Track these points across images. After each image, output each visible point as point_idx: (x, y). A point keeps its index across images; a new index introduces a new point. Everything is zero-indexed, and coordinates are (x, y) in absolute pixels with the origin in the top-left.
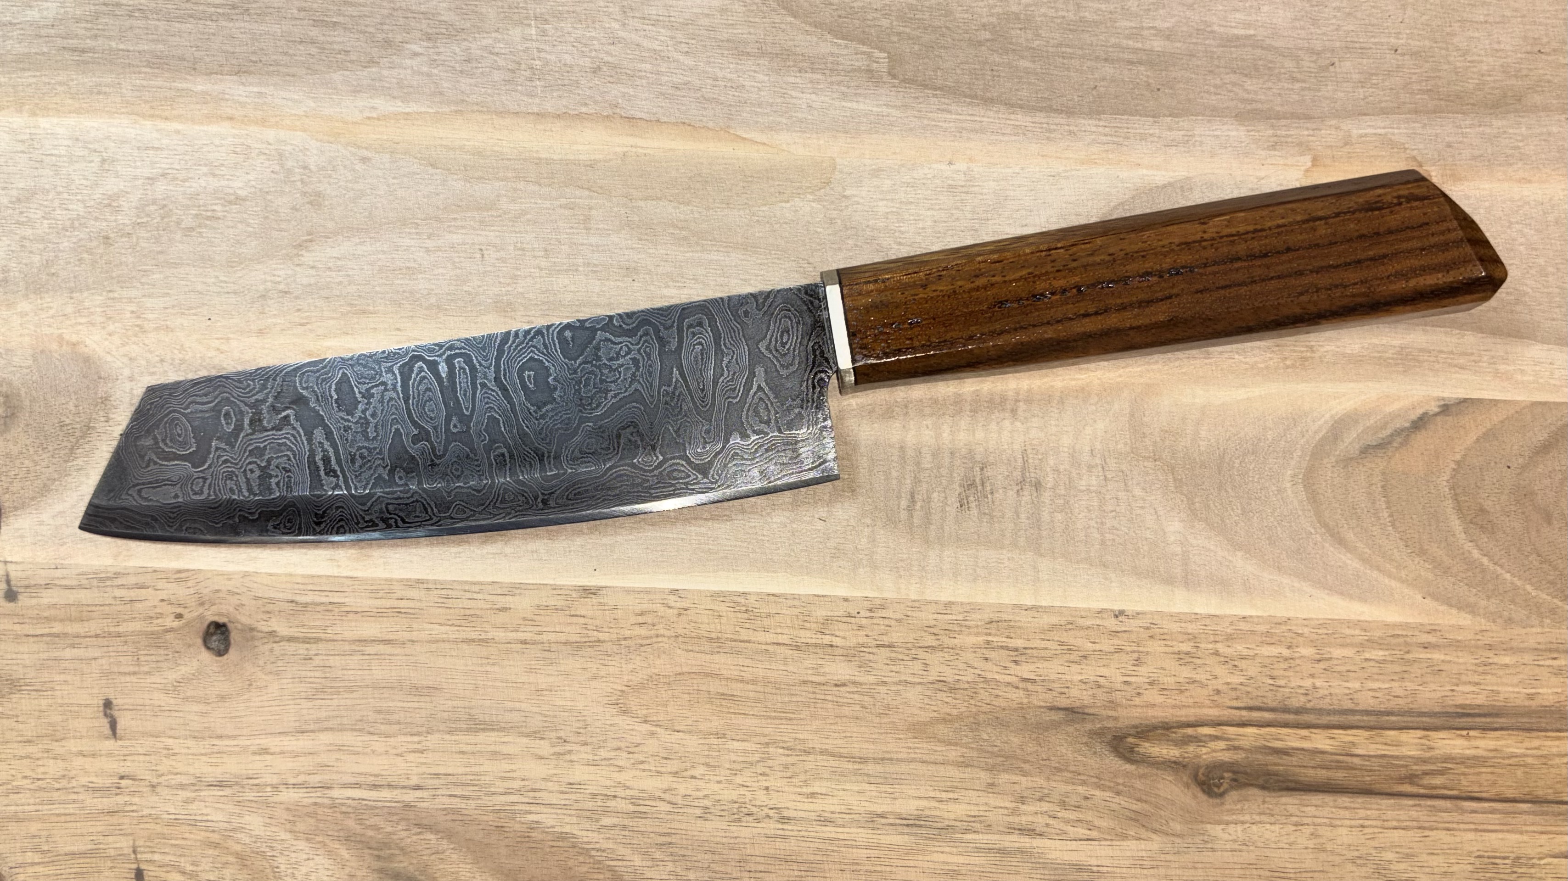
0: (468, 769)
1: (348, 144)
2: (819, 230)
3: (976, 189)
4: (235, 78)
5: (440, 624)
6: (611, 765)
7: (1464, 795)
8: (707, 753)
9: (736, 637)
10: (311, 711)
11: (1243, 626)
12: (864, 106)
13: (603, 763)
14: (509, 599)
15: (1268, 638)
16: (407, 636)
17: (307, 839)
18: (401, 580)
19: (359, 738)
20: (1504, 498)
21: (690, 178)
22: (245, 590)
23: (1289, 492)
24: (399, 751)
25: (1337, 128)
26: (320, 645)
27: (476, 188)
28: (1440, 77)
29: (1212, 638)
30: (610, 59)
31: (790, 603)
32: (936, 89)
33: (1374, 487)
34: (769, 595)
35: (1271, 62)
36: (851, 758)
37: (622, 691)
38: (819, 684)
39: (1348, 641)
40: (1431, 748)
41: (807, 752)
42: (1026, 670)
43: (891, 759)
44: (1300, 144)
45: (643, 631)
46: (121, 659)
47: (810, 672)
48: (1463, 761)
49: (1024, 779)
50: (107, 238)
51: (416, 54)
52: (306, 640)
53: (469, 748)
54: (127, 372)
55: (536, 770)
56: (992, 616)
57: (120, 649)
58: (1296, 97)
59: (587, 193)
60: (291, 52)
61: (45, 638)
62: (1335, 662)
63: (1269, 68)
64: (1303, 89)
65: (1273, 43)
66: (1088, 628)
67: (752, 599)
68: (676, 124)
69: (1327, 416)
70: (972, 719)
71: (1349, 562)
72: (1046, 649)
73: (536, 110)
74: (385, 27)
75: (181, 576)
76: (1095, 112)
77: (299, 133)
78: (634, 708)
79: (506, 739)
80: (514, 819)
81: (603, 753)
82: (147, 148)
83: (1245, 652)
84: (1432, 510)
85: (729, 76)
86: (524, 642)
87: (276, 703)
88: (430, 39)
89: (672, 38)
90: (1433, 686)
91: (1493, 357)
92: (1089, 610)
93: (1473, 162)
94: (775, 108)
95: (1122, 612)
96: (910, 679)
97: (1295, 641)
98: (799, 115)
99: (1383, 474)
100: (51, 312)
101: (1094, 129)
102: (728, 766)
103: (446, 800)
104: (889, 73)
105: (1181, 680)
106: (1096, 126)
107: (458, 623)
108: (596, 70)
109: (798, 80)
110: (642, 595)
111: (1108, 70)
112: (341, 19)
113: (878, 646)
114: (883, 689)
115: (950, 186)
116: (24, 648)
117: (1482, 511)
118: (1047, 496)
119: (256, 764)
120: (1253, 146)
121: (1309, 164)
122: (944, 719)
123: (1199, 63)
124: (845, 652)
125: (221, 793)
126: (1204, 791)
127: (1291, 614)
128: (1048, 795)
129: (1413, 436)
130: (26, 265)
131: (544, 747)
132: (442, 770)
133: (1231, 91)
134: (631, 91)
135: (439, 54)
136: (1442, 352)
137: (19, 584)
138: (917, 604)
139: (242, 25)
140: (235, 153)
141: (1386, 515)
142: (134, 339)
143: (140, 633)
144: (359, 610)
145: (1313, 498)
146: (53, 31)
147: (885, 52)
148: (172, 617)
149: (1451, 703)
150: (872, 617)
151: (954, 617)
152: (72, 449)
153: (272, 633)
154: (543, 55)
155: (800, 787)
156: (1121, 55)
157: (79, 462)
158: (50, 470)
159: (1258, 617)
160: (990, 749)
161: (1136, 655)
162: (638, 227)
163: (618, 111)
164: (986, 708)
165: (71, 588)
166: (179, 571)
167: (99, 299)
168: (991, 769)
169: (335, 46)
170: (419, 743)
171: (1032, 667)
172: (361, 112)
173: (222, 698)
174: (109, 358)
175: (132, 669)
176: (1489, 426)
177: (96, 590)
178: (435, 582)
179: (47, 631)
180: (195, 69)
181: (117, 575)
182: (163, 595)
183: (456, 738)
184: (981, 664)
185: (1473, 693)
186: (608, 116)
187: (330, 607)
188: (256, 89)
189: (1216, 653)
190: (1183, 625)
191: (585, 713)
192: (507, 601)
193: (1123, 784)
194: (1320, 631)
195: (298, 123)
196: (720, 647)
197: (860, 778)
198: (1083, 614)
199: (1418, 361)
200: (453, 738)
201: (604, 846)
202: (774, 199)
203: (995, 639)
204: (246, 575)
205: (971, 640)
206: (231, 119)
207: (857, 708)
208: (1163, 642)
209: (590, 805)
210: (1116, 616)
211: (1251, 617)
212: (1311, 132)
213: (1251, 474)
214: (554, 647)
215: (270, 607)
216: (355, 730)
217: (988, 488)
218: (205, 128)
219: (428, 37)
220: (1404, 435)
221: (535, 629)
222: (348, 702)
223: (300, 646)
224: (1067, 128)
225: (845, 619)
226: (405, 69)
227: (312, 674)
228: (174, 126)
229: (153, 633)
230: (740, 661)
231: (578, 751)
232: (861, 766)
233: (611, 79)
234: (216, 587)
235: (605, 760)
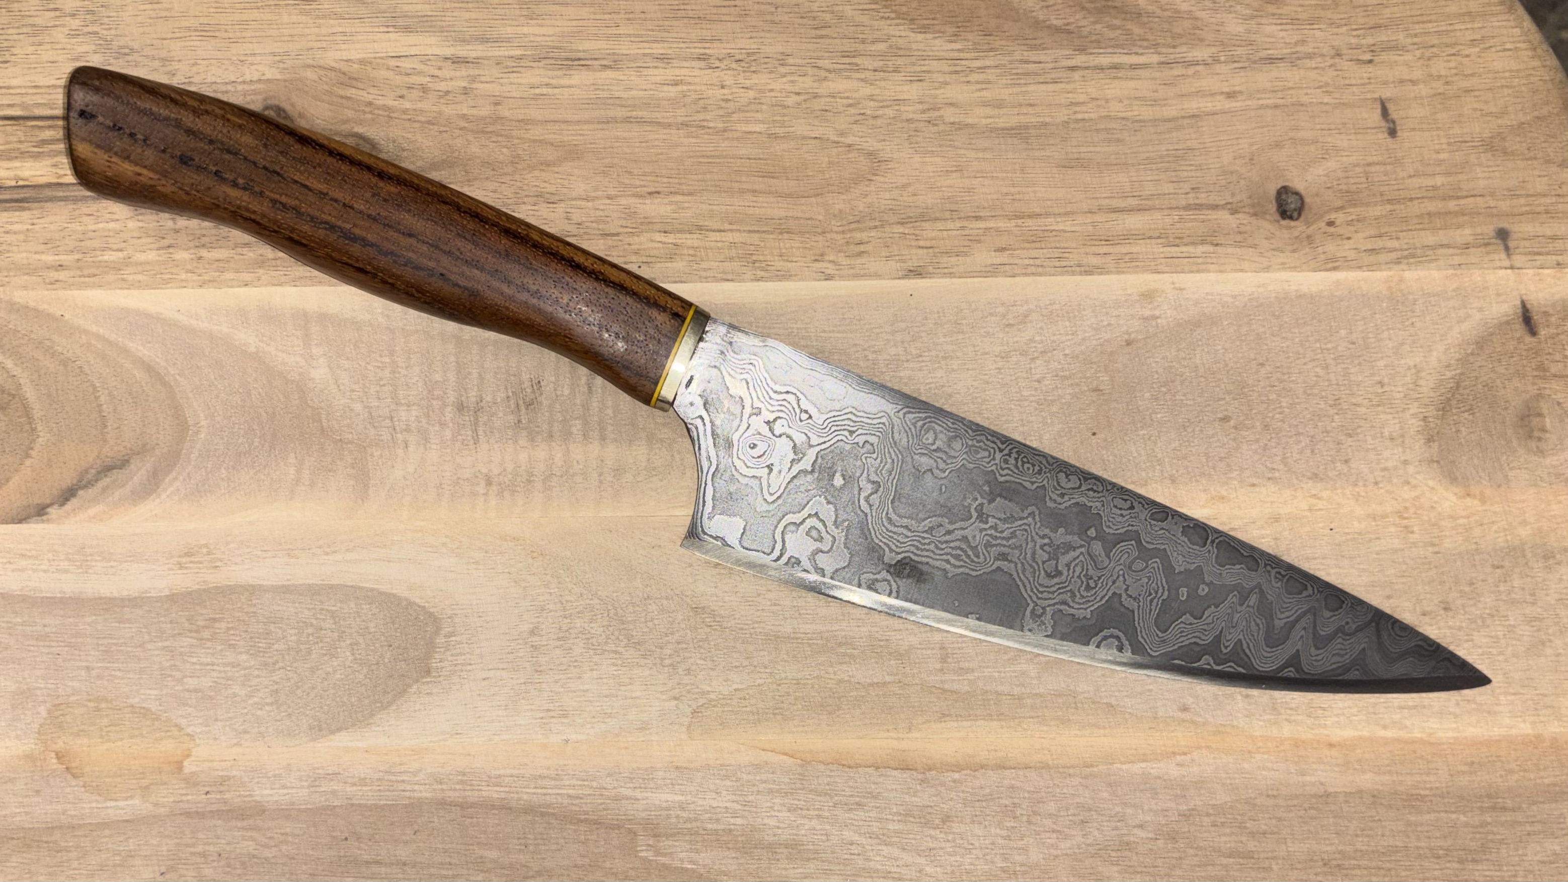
0: (1024, 89)
1: (1204, 724)
2: (702, 662)
3: (539, 715)
4: (1331, 790)
5: (1065, 231)
6: (882, 101)
7: (22, 122)
8: (786, 118)
9: (763, 235)
10: (1188, 137)
11: (247, 277)
12: (663, 797)
13: (888, 103)
14: (998, 261)
15: (221, 266)
16: (1098, 218)
17: (1179, 12)
18: (1108, 273)
19: (1136, 113)
21: (839, 709)
22: (1266, 254)
23: (202, 415)
24: (1095, 103)
25: (156, 805)
26: (1184, 203)
27: (1063, 685)
28: (48, 866)
29: (279, 262)
30: (932, 832)
31: (709, 273)
32: (586, 820)
33: (115, 426)
34: (732, 280)
36: (641, 121)
37: (874, 175)
38: (676, 193)
39: (140, 268)
40: (55, 166)
41: (685, 125)
43: (599, 123)
44: (196, 784)
45: (858, 236)
46: (1385, 178)
47: (686, 205)
48: (23, 155)
49: (465, 112)
50: (1446, 609)
51: (1141, 826)
52: (1199, 207)
53: (1025, 110)
54: (1411, 469)
55: (956, 92)
57: (1386, 188)
58: (201, 835)
59: (946, 687)
60: (1274, 821)
61: (1465, 193)
62: (152, 246)
64: (193, 845)
67: (749, 275)
68: (858, 766)
69: (164, 496)
70: (519, 167)
71: (140, 348)
73: (1007, 773)
74: (1176, 855)
75: (1332, 264)
76: (415, 807)
77: (1257, 734)
78: (862, 158)
79: (989, 121)
80: (975, 44)
81: (890, 112)
82: (1415, 707)
83: (245, 251)
85: (806, 821)
86: (977, 218)
87: (1223, 143)
88: (1128, 844)
89: (868, 860)
90: (52, 227)
93: (13, 775)
94: (755, 789)
96: (583, 203)
97: (195, 265)
98: (729, 783)
99: (105, 441)
100: (1495, 527)
101: (416, 787)
102: (764, 107)
103: (1042, 58)
104: (636, 834)
106: (414, 791)
107: (1046, 234)
108: (946, 819)
109: (732, 821)
110: (863, 272)
111: (403, 853)
112: (1225, 861)
113: (617, 234)
114: (612, 192)
115: (565, 716)
116: (1482, 183)
118: (451, 397)
119: (1238, 82)
120: (246, 779)
121: (186, 763)
122: (548, 165)
123: (304, 867)
124: (651, 226)
125: (1270, 52)
126: (284, 111)
127: (198, 292)
128: (441, 97)
129: (75, 482)
130: (1527, 576)
131: (949, 114)
132: (1051, 87)
133: (270, 838)
134: (907, 798)
135: (1116, 828)
136: (45, 571)
137: (1494, 247)
139: (1329, 848)
140: (1324, 709)
141: (103, 398)
142: (1408, 505)
143: (1368, 204)
144: (1148, 241)
145: (177, 413)
146: (1528, 828)
147: (644, 859)
148: (1338, 222)
149: (35, 212)
152: (1458, 388)
153: (1234, 212)
154: (1004, 833)
155: (689, 91)
156: (388, 870)
157: (1449, 374)
158: (1479, 364)
159: (232, 287)
160: (500, 139)
162: (890, 654)
163: (920, 776)
164: (506, 178)
165: (1442, 246)
166: (1335, 269)
167: (1447, 544)
168: (499, 119)
169: (1228, 831)
170: (1075, 113)
172: (1193, 760)
173: (1278, 145)
174: (1431, 483)
175: (1373, 169)
177: (1418, 245)
178: (1073, 273)
179: (1462, 202)
180: (1374, 796)
181: (1398, 261)
182: (1348, 244)
183: (1038, 119)
185: (12, 223)
186: (930, 770)
187: (1177, 241)
188: (1308, 778)
191: (911, 151)
192: (998, 258)
193: (364, 112)
194: (169, 276)
195: (1260, 744)
196: (780, 224)
197: (630, 102)
199: (69, 560)
200: (1042, 119)
201: (882, 22)
202: (750, 692)
204: (1267, 269)
206: (1331, 745)
207: (636, 171)
209: (900, 61)
211: (239, 286)
212: (184, 798)
213: (242, 432)
214: (947, 215)
215: (1239, 238)
216: (1140, 121)
217: (512, 402)
218: (1356, 733)
219: (1128, 846)
220: (84, 482)
221: (967, 232)
222: (1150, 148)
223: (1204, 201)
224: (444, 787)
225: (653, 260)
226: (1151, 810)
227: (1190, 174)
228: (1390, 734)
229: (1355, 206)
230: (757, 211)
231: (914, 112)
232: (629, 114)
233: (930, 810)
234: (1296, 255)
235: (888, 106)
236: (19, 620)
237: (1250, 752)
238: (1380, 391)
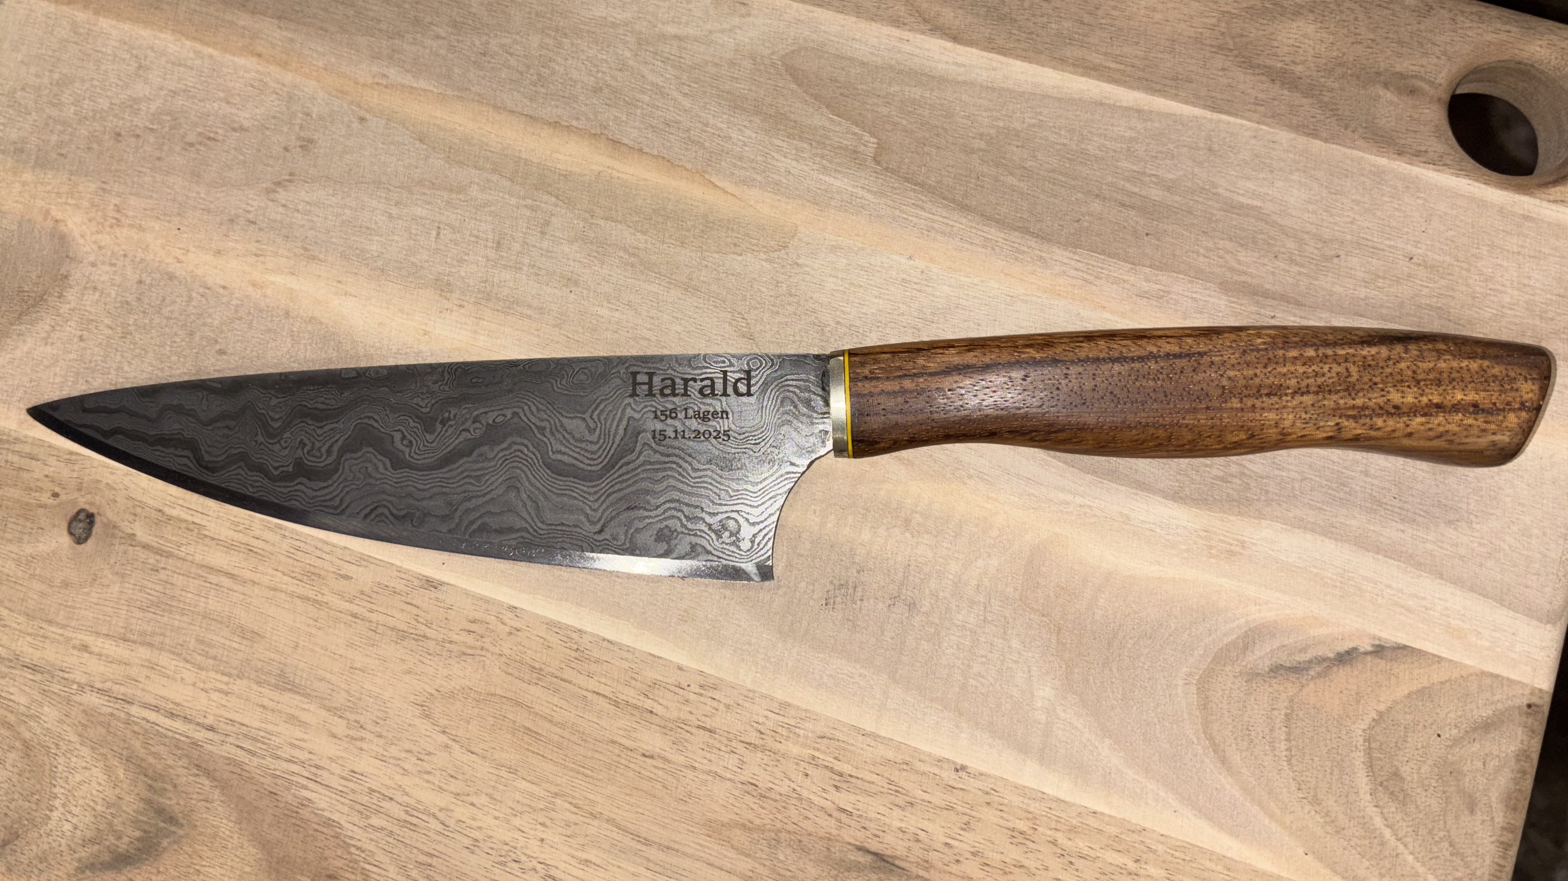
0: (263, 725)
1: (351, 103)
2: (762, 289)
3: (929, 290)
4: (275, 21)
5: (284, 574)
6: (398, 765)
8: (493, 784)
9: (559, 674)
10: (140, 622)
11: (1092, 822)
12: (839, 183)
13: (391, 761)
14: (354, 567)
15: (1116, 844)
16: (248, 575)
17: (93, 748)
19: (174, 662)
20: (1425, 769)
21: (654, 210)
22: (122, 487)
23: (1180, 691)
24: (206, 686)
26: (170, 561)
27: (454, 170)
28: (1453, 297)
29: (1053, 825)
30: (613, 83)
31: (625, 655)
32: (916, 184)
33: (1276, 713)
34: (604, 640)
35: (1272, 238)
36: (636, 836)
37: (431, 695)
38: (627, 749)
41: (594, 816)
42: (844, 799)
43: (677, 851)
45: (470, 640)
47: (621, 732)
50: (119, 135)
51: (438, 37)
52: (158, 552)
53: (271, 705)
54: (92, 258)
55: (325, 747)
56: (826, 730)
58: (1291, 280)
59: (553, 199)
60: (331, 10)
63: (1269, 244)
64: (1300, 273)
65: (1279, 220)
66: (923, 773)
67: (586, 639)
68: (654, 156)
69: (1243, 620)
70: (773, 835)
71: (1228, 787)
72: (873, 783)
73: (530, 112)
75: (71, 458)
76: (1073, 243)
77: (312, 82)
78: (437, 716)
79: (307, 706)
80: (288, 789)
81: (394, 751)
82: (180, 65)
83: (1087, 851)
84: (1339, 758)
85: (719, 125)
86: (355, 616)
87: (112, 604)
88: (456, 26)
89: (677, 77)
91: (1447, 609)
92: (930, 755)
94: (754, 165)
95: (963, 768)
96: (720, 772)
97: (1145, 856)
98: (776, 177)
99: (1291, 701)
100: (49, 188)
102: (510, 804)
103: (234, 750)
104: (874, 159)
105: (1007, 860)
106: (1070, 258)
107: (300, 577)
108: (597, 90)
109: (785, 145)
110: (480, 603)
111: (1096, 206)
113: (699, 727)
114: (690, 774)
115: (905, 281)
117: (1396, 775)
118: (917, 620)
122: (744, 825)
123: (1196, 222)
124: (663, 723)
125: (31, 677)
127: (1148, 825)
129: (1335, 669)
130: (43, 141)
131: (340, 727)
132: (237, 717)
133: (1221, 258)
134: (624, 117)
135: (458, 41)
136: (1390, 587)
138: (751, 695)
140: (252, 86)
141: (1283, 747)
142: (108, 229)
143: (18, 501)
144: (216, 537)
145: (1205, 705)
147: (876, 137)
148: (49, 494)
150: (701, 695)
151: (786, 720)
152: (20, 315)
153: (132, 537)
154: (553, 65)
155: (576, 849)
156: (1115, 195)
157: (23, 327)
159: (1110, 816)
160: (783, 872)
161: (966, 818)
162: (592, 243)
163: (606, 132)
164: (791, 827)
166: (71, 453)
167: (93, 187)
169: (371, 14)
170: (227, 684)
171: (852, 798)
172: (374, 77)
173: (66, 584)
174: (82, 241)
176: (1426, 684)
181: (17, 440)
182: (49, 471)
183: (263, 691)
184: (800, 778)
186: (595, 135)
187: (192, 527)
188: (290, 35)
189: (1054, 843)
190: (1026, 801)
191: (389, 705)
192: (352, 570)
194: (1177, 854)
195: (314, 74)
196: (539, 679)
197: (639, 860)
198: (922, 757)
199: (1360, 589)
200: (260, 689)
201: (365, 846)
202: (728, 249)
203: (821, 756)
204: (128, 473)
205: (795, 750)
206: (259, 55)
207: (658, 785)
208: (999, 813)
209: (365, 799)
210: (957, 770)
211: (1102, 814)
213: (1142, 659)
214: (380, 629)
215: (139, 511)
216: (174, 653)
217: (859, 594)
218: (235, 58)
219: (455, 25)
220: (1326, 664)
221: (369, 605)
222: (176, 623)
223: (153, 555)
224: (1038, 252)
225: (673, 688)
226: (425, 47)
227: (153, 586)
228: (210, 50)
229: (27, 504)
230: (556, 700)
231: (371, 741)
232: (644, 848)
233: (608, 102)
234: (98, 478)
235: (394, 758)
236: (1429, 546)
237: (325, 69)
238: (85, 333)
